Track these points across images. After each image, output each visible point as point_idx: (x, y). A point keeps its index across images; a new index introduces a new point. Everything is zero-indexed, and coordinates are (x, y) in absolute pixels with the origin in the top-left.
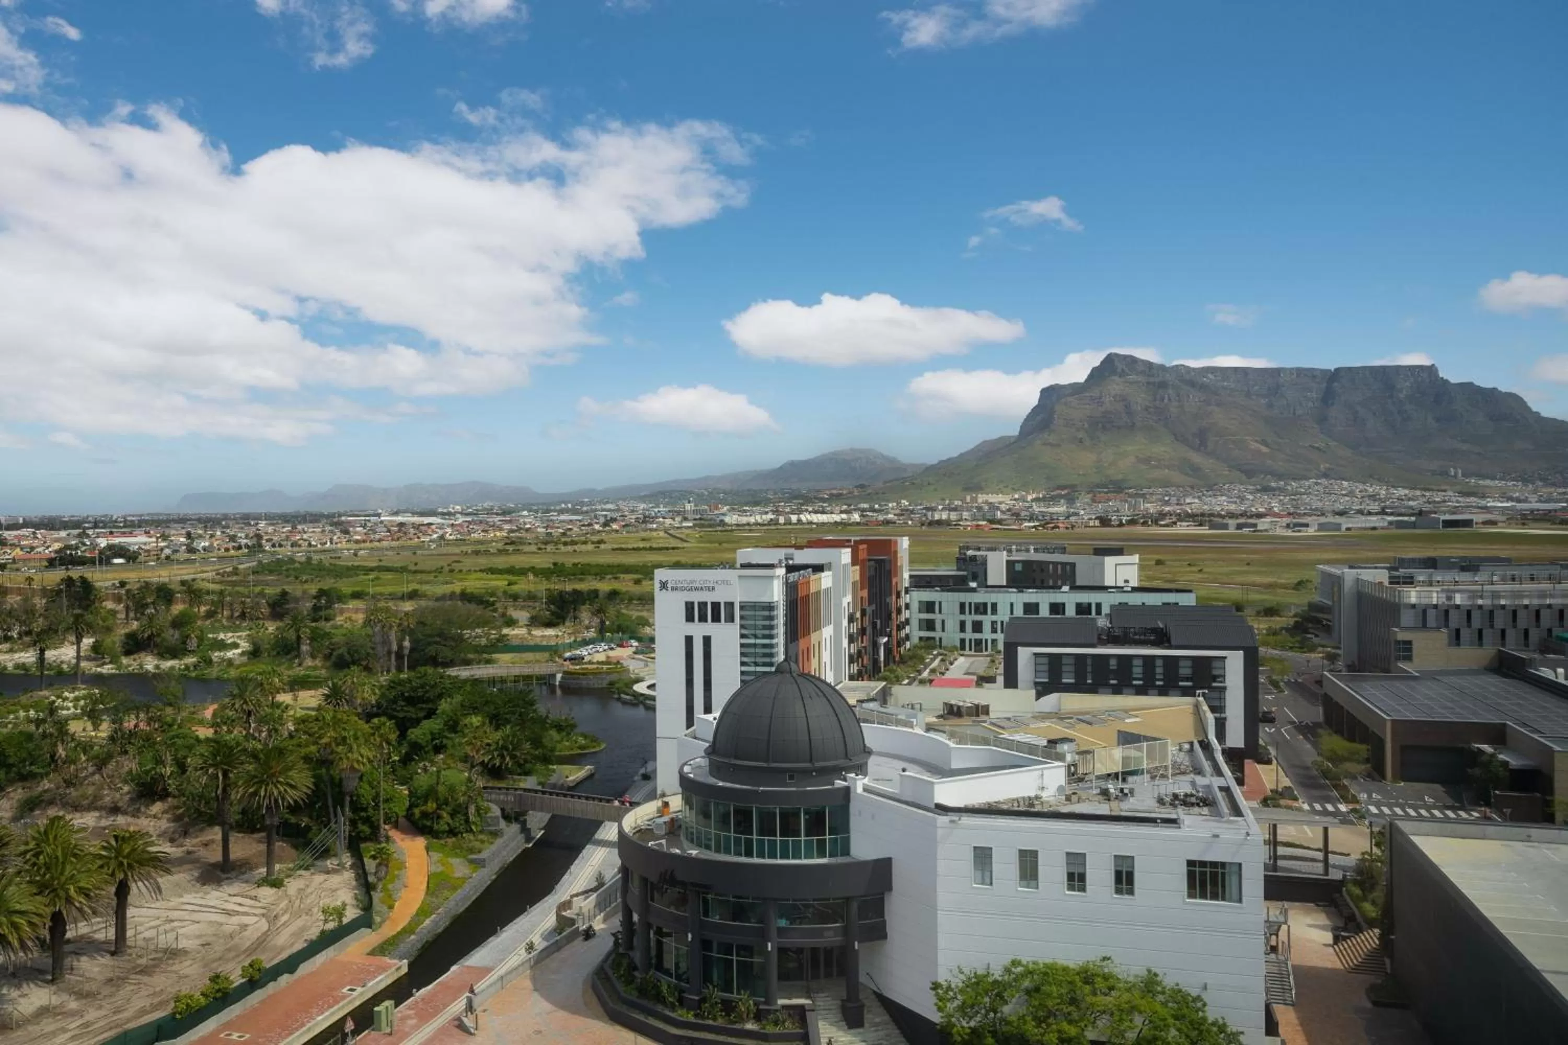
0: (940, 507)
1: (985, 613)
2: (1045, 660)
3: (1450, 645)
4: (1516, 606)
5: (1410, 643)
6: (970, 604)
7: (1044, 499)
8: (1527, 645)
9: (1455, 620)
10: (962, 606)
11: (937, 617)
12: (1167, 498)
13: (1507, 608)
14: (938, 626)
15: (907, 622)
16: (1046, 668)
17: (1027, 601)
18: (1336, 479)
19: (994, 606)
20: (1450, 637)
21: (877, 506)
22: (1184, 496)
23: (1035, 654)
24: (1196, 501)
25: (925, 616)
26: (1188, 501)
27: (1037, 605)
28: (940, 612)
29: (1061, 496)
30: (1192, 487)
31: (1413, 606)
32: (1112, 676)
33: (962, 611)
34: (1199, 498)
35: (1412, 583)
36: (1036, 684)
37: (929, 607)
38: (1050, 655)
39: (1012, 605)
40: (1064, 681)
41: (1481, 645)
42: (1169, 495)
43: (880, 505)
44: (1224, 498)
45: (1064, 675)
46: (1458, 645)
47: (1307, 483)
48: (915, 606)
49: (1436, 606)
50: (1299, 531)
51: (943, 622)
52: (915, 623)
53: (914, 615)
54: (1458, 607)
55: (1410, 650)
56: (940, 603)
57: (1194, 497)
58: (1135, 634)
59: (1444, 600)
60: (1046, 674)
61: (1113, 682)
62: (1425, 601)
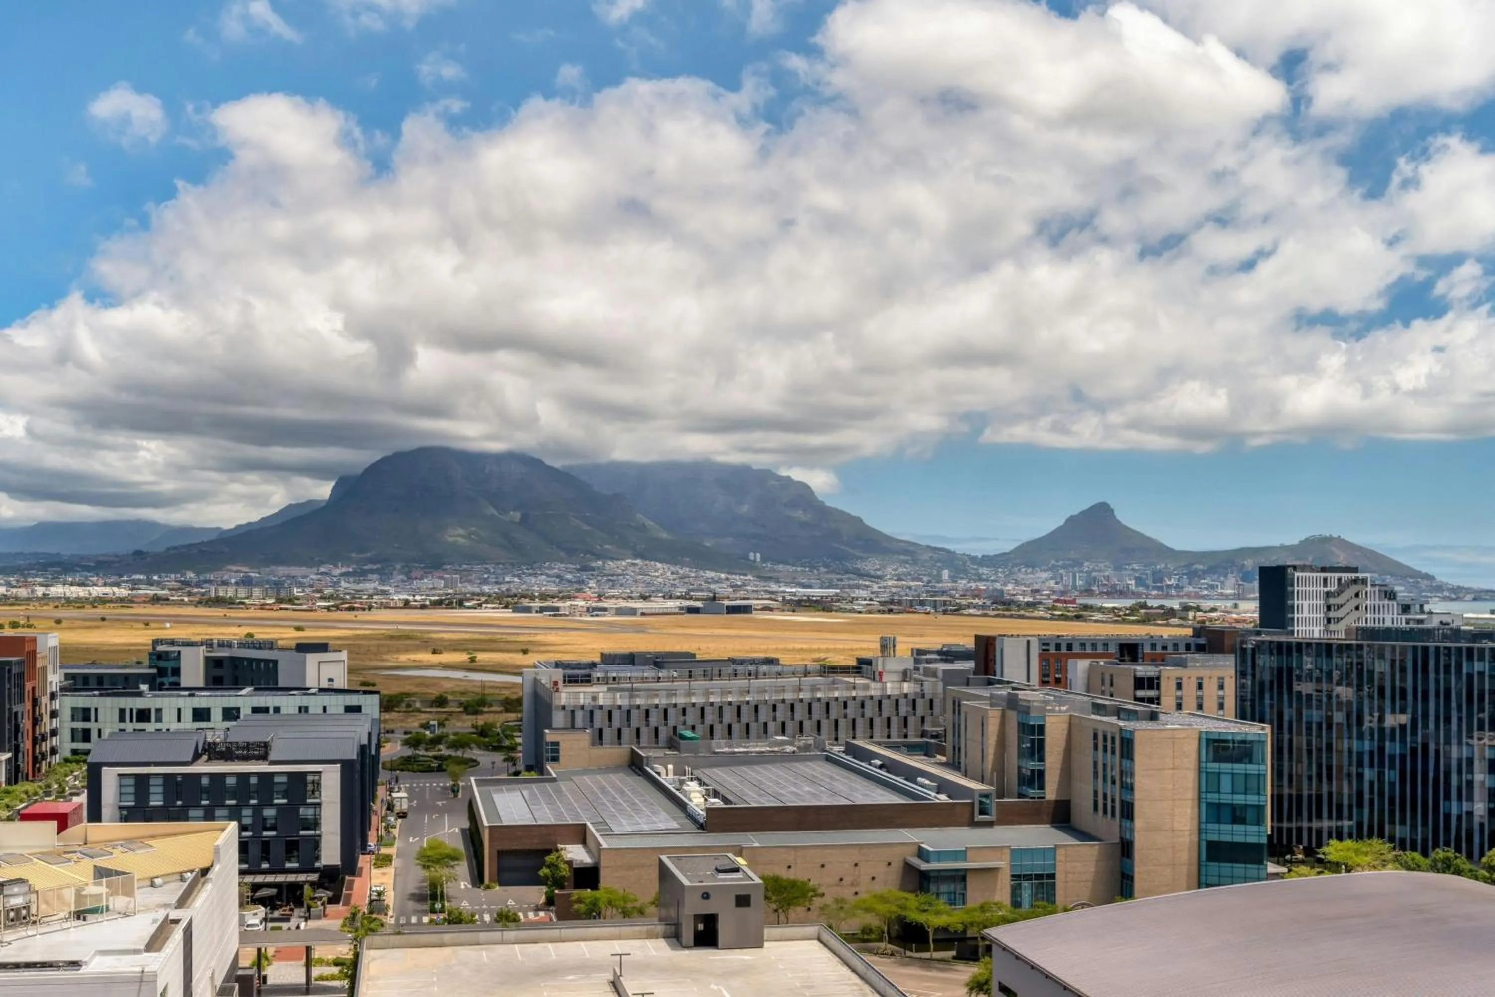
0: (233, 581)
1: (149, 720)
2: (131, 781)
3: (593, 744)
4: (649, 705)
5: (557, 744)
6: (131, 710)
7: (353, 574)
8: (657, 743)
9: (599, 719)
10: (122, 712)
11: (92, 725)
12: (486, 576)
13: (642, 708)
14: (94, 735)
15: (54, 733)
16: (131, 790)
17: (198, 706)
18: (651, 561)
19: (159, 711)
20: (593, 736)
21: (156, 578)
22: (504, 574)
23: (119, 775)
24: (516, 580)
25: (80, 725)
26: (507, 579)
27: (208, 710)
28: (96, 721)
29: (372, 571)
30: (512, 565)
31: (563, 708)
32: (204, 796)
33: (122, 719)
34: (519, 576)
35: (589, 681)
36: (121, 808)
37: (85, 714)
38: (136, 776)
39: (179, 710)
40: (152, 803)
41: (620, 744)
42: (489, 572)
43: (160, 577)
44: (544, 577)
45: (152, 797)
46: (602, 744)
47: (624, 563)
48: (66, 714)
49: (582, 707)
50: (597, 615)
51: (99, 731)
52: (66, 734)
53: (65, 724)
54: (601, 707)
55: (557, 751)
56: (96, 710)
57: (514, 576)
58: (238, 748)
59: (590, 701)
60: (132, 797)
61: (204, 802)
62: (572, 702)
